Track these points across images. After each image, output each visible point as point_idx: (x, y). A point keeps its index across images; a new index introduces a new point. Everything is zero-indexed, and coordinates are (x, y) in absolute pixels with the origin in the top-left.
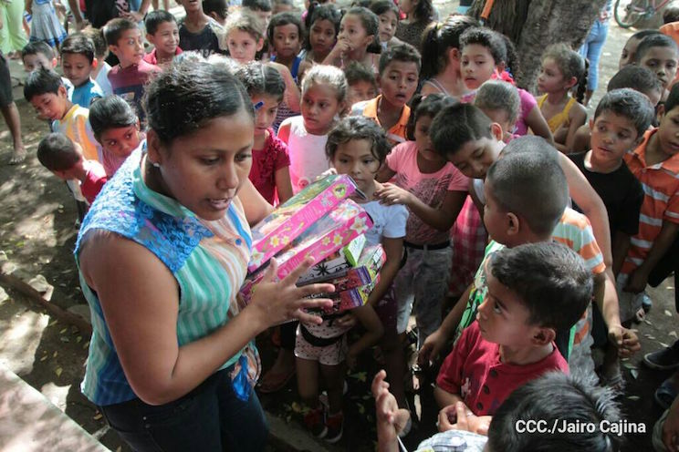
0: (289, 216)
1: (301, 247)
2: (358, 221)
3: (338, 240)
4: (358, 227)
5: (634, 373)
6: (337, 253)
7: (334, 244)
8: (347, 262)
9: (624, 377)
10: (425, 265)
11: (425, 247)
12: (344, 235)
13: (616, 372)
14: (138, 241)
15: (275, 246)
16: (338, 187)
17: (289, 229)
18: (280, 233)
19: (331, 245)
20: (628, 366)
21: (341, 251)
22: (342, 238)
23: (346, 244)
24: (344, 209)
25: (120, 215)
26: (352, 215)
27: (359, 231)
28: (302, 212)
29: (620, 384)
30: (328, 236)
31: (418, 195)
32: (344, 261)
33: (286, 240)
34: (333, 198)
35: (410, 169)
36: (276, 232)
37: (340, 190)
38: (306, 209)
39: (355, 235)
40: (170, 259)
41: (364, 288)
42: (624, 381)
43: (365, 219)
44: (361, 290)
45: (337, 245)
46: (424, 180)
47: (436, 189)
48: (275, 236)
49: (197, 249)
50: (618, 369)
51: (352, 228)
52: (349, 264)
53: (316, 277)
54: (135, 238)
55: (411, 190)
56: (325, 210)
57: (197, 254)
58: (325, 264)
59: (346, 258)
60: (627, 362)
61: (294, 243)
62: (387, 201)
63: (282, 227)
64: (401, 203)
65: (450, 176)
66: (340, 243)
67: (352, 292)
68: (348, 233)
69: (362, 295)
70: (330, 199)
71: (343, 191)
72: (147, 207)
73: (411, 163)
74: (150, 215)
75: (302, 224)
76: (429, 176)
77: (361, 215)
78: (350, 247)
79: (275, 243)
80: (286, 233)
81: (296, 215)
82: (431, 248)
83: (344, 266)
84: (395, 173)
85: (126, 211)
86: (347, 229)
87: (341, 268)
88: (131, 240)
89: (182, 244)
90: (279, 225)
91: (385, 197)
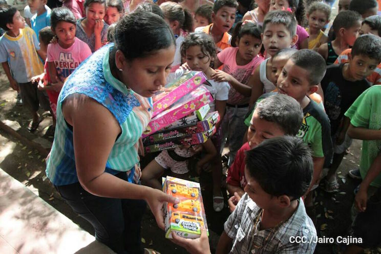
0: (168, 93)
1: (173, 109)
2: (205, 96)
3: (193, 107)
4: (205, 100)
5: (344, 181)
6: (192, 114)
7: (190, 109)
8: (198, 118)
9: (338, 182)
10: (235, 116)
11: (236, 106)
12: (196, 104)
13: (334, 180)
14: (105, 105)
15: (159, 108)
16: (196, 78)
17: (168, 100)
18: (163, 101)
19: (189, 109)
20: (340, 176)
21: (194, 112)
22: (195, 106)
23: (197, 108)
24: (198, 90)
25: (95, 89)
26: (202, 94)
27: (205, 103)
28: (175, 91)
29: (336, 186)
30: (187, 104)
31: (235, 77)
32: (196, 118)
33: (166, 106)
34: (193, 84)
35: (232, 63)
36: (161, 101)
37: (197, 80)
38: (178, 89)
39: (202, 104)
40: (119, 117)
41: (206, 133)
42: (338, 184)
43: (209, 96)
44: (204, 134)
45: (192, 109)
46: (238, 69)
47: (245, 74)
48: (160, 103)
49: (131, 112)
50: (335, 178)
51: (201, 100)
52: (198, 119)
53: (180, 125)
54: (103, 104)
55: (231, 74)
56: (189, 91)
57: (131, 115)
58: (186, 119)
59: (197, 116)
60: (340, 174)
61: (169, 107)
62: (218, 80)
63: (164, 99)
64: (226, 81)
65: (253, 67)
66: (194, 108)
67: (198, 134)
68: (199, 103)
69: (204, 137)
70: (191, 84)
71: (199, 80)
72: (110, 87)
73: (232, 59)
74: (111, 91)
75: (175, 98)
76: (241, 67)
77: (207, 94)
78: (200, 110)
79: (160, 106)
80: (166, 102)
81: (172, 93)
82: (239, 107)
83: (195, 120)
84: (223, 64)
85: (99, 87)
86: (198, 101)
87: (194, 122)
88: (101, 104)
89: (125, 109)
90: (163, 97)
91: (217, 77)
